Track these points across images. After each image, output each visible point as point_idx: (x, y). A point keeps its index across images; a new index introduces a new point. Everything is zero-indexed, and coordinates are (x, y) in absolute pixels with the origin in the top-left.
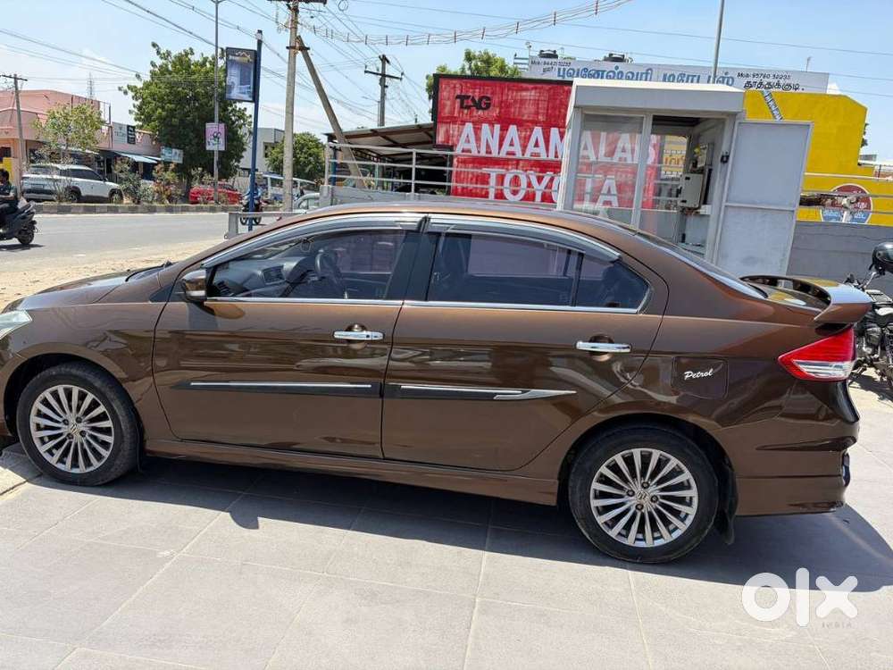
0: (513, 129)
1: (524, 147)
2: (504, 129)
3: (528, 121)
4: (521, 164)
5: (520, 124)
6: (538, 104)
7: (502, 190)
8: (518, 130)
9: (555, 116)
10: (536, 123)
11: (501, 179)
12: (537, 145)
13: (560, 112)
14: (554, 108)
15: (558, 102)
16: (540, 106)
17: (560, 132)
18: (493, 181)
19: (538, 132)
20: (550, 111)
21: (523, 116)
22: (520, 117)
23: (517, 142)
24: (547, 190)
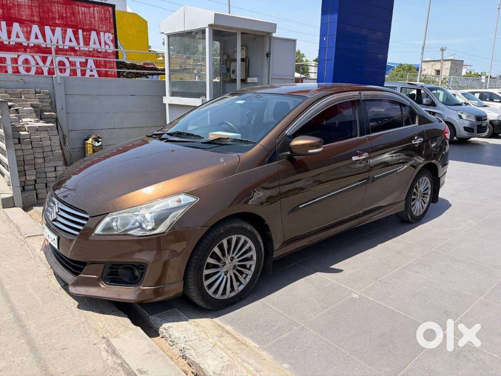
0: (16, 26)
1: (28, 39)
2: (9, 25)
3: (27, 21)
4: (28, 50)
5: (21, 22)
6: (32, 9)
7: (17, 67)
8: (20, 26)
9: (46, 19)
10: (34, 22)
11: (15, 61)
12: (37, 37)
13: (49, 15)
14: (44, 12)
15: (46, 9)
16: (33, 10)
17: (51, 30)
18: (9, 62)
19: (35, 29)
20: (41, 15)
21: (22, 17)
22: (20, 17)
23: (21, 35)
24: (51, 67)
